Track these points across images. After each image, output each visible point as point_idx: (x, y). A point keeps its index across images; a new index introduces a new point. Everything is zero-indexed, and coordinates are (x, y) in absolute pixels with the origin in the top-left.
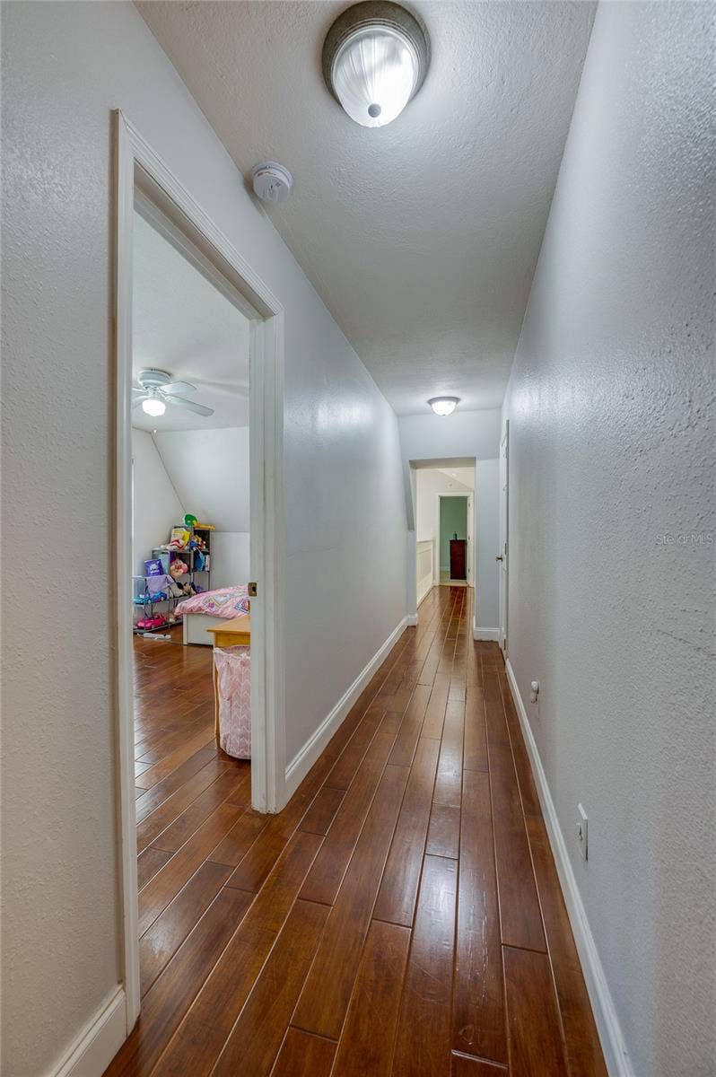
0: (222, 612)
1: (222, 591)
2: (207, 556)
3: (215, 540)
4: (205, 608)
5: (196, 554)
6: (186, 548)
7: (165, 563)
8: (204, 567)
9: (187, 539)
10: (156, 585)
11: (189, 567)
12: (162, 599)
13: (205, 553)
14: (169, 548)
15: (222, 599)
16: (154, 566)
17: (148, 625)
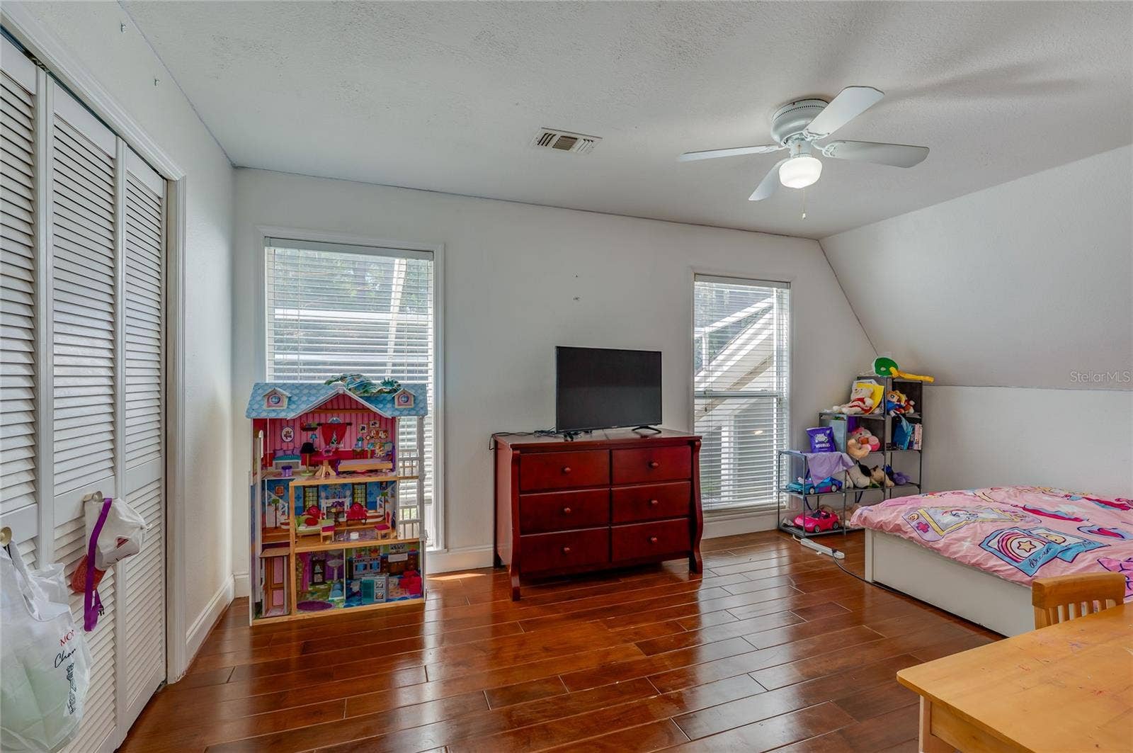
0: (948, 546)
1: (949, 499)
2: (917, 426)
3: (934, 402)
4: (908, 528)
5: (896, 422)
6: (877, 411)
7: (840, 430)
8: (911, 443)
9: (879, 398)
10: (823, 466)
11: (882, 441)
12: (834, 488)
13: (912, 421)
14: (846, 410)
15: (948, 519)
16: (821, 437)
17: (810, 525)
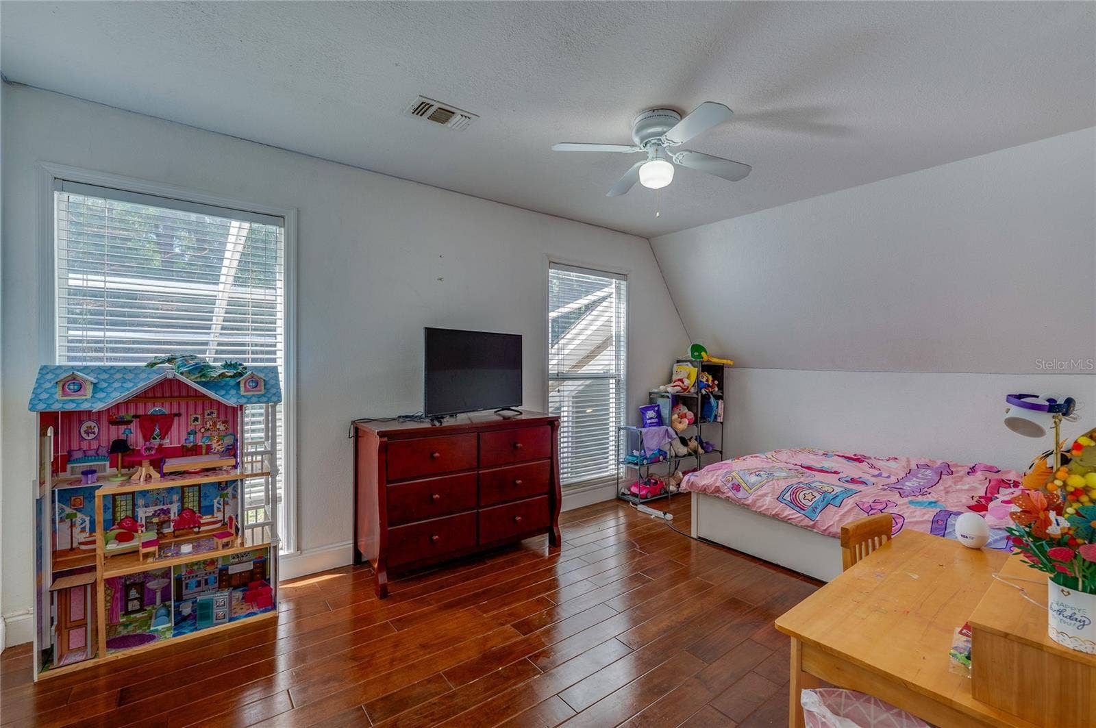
0: (755, 501)
1: (749, 462)
2: (720, 402)
3: (733, 379)
4: (725, 489)
5: (705, 399)
6: (692, 390)
7: (665, 406)
8: (716, 416)
9: (694, 378)
10: (654, 439)
11: (696, 415)
12: (661, 458)
13: (718, 398)
14: (671, 389)
15: (753, 479)
16: (651, 414)
17: (644, 492)
